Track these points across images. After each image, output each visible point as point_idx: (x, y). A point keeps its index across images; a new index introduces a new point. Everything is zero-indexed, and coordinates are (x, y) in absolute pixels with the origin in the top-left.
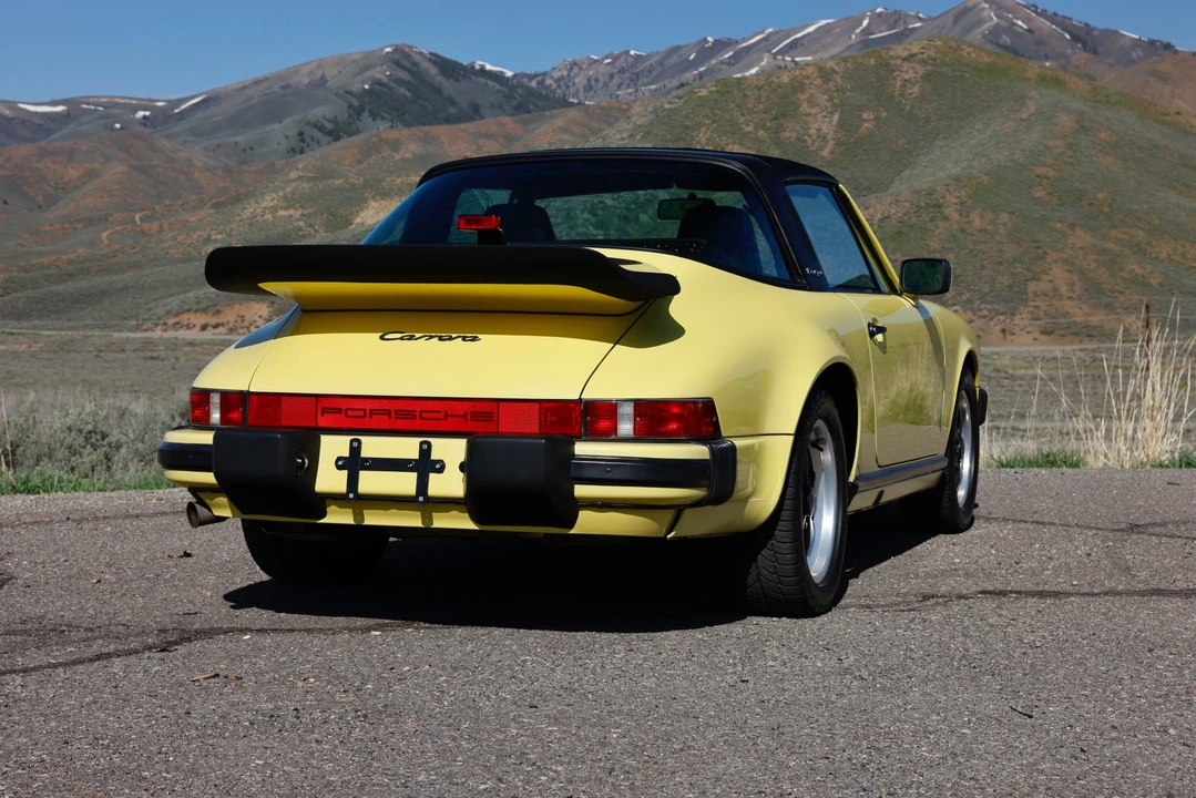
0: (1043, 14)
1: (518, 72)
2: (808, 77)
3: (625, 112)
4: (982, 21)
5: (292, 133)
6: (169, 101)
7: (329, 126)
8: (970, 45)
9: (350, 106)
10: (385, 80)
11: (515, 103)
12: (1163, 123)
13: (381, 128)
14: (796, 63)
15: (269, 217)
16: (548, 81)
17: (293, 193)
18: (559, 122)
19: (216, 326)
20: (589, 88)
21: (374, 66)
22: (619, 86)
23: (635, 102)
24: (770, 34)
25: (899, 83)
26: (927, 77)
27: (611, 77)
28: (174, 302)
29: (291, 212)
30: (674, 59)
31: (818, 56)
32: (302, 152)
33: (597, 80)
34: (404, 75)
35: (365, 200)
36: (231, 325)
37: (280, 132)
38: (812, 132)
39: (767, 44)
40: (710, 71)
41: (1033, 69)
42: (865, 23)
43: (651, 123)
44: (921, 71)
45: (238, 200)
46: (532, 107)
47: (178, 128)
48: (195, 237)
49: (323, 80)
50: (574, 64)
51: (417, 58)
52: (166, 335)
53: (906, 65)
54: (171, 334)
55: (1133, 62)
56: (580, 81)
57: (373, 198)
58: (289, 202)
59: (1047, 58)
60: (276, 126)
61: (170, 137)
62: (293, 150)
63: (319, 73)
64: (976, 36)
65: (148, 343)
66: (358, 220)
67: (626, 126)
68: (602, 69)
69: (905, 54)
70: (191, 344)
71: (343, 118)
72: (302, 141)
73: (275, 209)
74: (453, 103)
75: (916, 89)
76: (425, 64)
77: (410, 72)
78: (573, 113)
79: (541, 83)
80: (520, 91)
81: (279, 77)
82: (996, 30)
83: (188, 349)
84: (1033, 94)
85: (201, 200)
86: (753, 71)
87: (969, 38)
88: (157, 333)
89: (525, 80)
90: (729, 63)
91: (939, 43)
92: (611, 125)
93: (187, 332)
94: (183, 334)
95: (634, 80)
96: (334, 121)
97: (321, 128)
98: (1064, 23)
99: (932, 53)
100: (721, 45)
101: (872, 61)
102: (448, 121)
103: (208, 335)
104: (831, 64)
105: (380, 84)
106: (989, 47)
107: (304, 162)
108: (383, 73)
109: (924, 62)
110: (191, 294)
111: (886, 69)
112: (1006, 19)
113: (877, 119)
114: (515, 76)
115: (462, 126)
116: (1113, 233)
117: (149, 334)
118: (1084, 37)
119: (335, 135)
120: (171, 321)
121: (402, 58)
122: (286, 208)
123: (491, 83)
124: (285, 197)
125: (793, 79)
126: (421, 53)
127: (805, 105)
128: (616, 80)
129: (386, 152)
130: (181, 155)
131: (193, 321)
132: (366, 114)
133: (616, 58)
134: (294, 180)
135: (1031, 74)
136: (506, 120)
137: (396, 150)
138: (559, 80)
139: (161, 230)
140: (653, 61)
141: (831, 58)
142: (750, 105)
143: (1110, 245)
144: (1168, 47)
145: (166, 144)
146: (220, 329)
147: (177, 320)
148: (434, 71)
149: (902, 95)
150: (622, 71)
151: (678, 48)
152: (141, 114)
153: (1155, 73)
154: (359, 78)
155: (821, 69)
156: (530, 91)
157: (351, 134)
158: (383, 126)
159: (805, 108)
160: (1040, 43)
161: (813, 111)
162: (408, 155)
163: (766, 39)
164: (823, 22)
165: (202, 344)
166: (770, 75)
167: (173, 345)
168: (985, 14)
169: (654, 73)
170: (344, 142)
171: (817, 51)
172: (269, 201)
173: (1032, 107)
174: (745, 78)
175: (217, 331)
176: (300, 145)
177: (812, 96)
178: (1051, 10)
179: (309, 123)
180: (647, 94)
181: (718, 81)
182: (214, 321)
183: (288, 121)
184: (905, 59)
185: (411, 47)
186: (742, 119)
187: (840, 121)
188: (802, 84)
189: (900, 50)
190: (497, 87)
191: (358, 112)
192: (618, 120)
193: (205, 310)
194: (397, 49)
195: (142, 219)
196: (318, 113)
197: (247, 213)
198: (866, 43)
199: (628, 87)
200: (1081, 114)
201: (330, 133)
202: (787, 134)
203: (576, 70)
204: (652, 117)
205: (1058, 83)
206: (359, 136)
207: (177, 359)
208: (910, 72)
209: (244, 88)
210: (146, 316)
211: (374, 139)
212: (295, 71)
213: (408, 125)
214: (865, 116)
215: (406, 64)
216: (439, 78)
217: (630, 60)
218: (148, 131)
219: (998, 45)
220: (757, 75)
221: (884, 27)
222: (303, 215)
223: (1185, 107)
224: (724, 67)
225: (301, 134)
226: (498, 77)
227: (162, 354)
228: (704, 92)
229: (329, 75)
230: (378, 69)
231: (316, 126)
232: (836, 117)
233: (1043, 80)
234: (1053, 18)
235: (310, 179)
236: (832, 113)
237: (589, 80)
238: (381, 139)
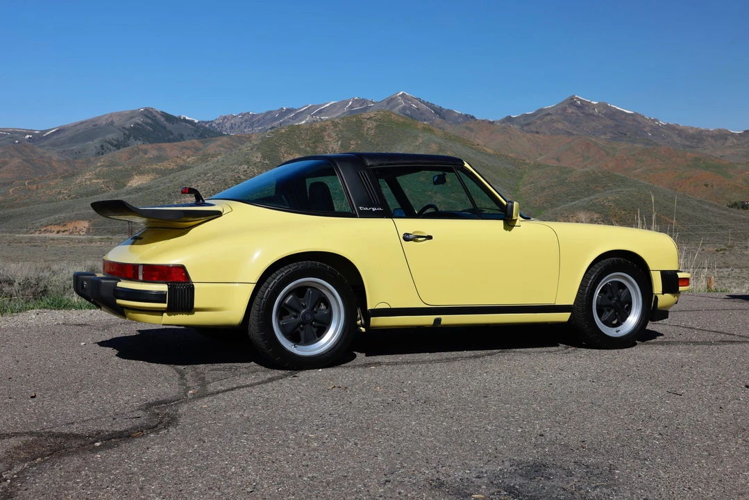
0: (423, 102)
1: (201, 120)
2: (327, 125)
3: (249, 139)
4: (398, 104)
5: (98, 145)
6: (41, 131)
7: (115, 143)
8: (395, 114)
9: (125, 134)
10: (141, 123)
11: (199, 134)
12: (472, 148)
13: (139, 144)
14: (321, 119)
15: (88, 183)
16: (214, 125)
17: (99, 172)
18: (219, 143)
19: (64, 232)
20: (232, 128)
21: (136, 117)
22: (245, 127)
23: (252, 134)
24: (310, 107)
25: (366, 129)
26: (377, 127)
27: (242, 123)
28: (44, 221)
29: (98, 180)
30: (269, 116)
31: (331, 117)
32: (103, 154)
33: (235, 125)
34: (149, 121)
35: (133, 176)
36: (71, 231)
37: (93, 145)
38: (330, 149)
39: (309, 111)
40: (284, 122)
41: (420, 125)
42: (350, 103)
43: (261, 144)
44: (375, 124)
45: (73, 175)
46: (207, 136)
47: (46, 143)
48: (54, 191)
49: (112, 122)
50: (225, 117)
51: (155, 113)
52: (40, 235)
53: (368, 121)
54: (43, 235)
55: (459, 123)
56: (228, 125)
57: (136, 175)
58: (98, 176)
59: (425, 120)
60: (90, 143)
61: (40, 147)
62: (99, 153)
63: (110, 120)
64: (396, 110)
65: (32, 239)
66: (129, 184)
67: (249, 145)
68: (237, 120)
69: (368, 117)
70: (52, 239)
71: (121, 139)
72: (103, 149)
73: (91, 179)
74: (172, 134)
75: (373, 132)
76: (159, 116)
77: (152, 119)
78: (225, 139)
79: (211, 125)
80: (201, 129)
81: (92, 121)
82: (404, 108)
83: (51, 241)
84: (420, 135)
85: (56, 175)
86: (303, 122)
87: (393, 111)
88: (36, 235)
89: (203, 124)
90: (293, 118)
91: (382, 113)
92: (242, 144)
93: (51, 234)
94: (48, 235)
95: (252, 125)
96: (117, 140)
97: (111, 144)
98: (431, 106)
99: (379, 117)
100: (289, 111)
101: (354, 119)
102: (169, 141)
103: (60, 235)
104: (337, 120)
105: (138, 124)
106: (402, 115)
107: (103, 158)
108: (139, 120)
109: (376, 121)
110: (52, 217)
111: (360, 123)
112: (408, 104)
113: (357, 144)
114: (199, 122)
115: (175, 143)
116: (453, 195)
117: (33, 235)
118: (439, 112)
119: (118, 147)
120: (43, 229)
121: (148, 113)
122: (96, 179)
123: (188, 125)
124: (96, 174)
125: (322, 126)
126: (157, 111)
127: (326, 137)
128: (244, 125)
129: (141, 154)
130: (47, 155)
131: (53, 229)
132: (132, 138)
133: (244, 115)
134: (99, 167)
135: (419, 127)
136: (196, 141)
137: (146, 154)
138: (219, 124)
139: (37, 189)
140: (260, 117)
141: (336, 117)
142: (303, 137)
143: (452, 201)
144: (473, 117)
145: (39, 150)
146: (66, 233)
147: (45, 228)
148: (163, 119)
149: (367, 134)
150: (246, 121)
151: (271, 112)
152: (28, 136)
153: (467, 128)
154: (128, 122)
155: (333, 122)
156: (205, 128)
157: (125, 146)
158: (139, 143)
159: (326, 138)
160: (422, 114)
161: (330, 140)
162: (151, 156)
163: (308, 109)
164: (333, 102)
165: (58, 239)
166: (311, 124)
167: (44, 240)
168: (400, 101)
169: (260, 122)
170: (121, 150)
171: (331, 115)
172: (88, 176)
173: (420, 140)
174: (301, 125)
175: (64, 234)
176: (102, 151)
177: (329, 133)
178: (426, 101)
179: (106, 141)
180: (257, 131)
181: (289, 126)
182: (63, 229)
183: (96, 140)
184: (368, 119)
185: (152, 109)
186: (300, 143)
187: (341, 145)
188: (325, 128)
189: (365, 115)
190: (191, 127)
191: (128, 137)
192: (245, 142)
193: (58, 224)
194: (146, 110)
195: (28, 183)
196: (109, 137)
197: (78, 181)
198: (351, 112)
199: (249, 128)
200: (440, 144)
201: (115, 146)
202: (319, 149)
203: (226, 120)
204: (260, 141)
205: (431, 131)
206: (129, 148)
207: (46, 246)
208: (370, 124)
209: (76, 125)
210: (31, 227)
211: (136, 149)
212: (100, 118)
213: (151, 143)
214: (352, 142)
215: (150, 115)
216: (165, 123)
217: (250, 116)
218: (31, 144)
219: (405, 114)
220: (305, 123)
221: (358, 105)
222: (104, 182)
223: (480, 142)
224: (290, 120)
225: (102, 146)
226: (191, 122)
227: (39, 244)
228: (283, 131)
229: (115, 121)
230: (137, 118)
231: (109, 143)
232: (340, 143)
233: (425, 129)
234: (427, 104)
235: (106, 166)
236: (338, 141)
237: (232, 125)
238: (139, 149)
